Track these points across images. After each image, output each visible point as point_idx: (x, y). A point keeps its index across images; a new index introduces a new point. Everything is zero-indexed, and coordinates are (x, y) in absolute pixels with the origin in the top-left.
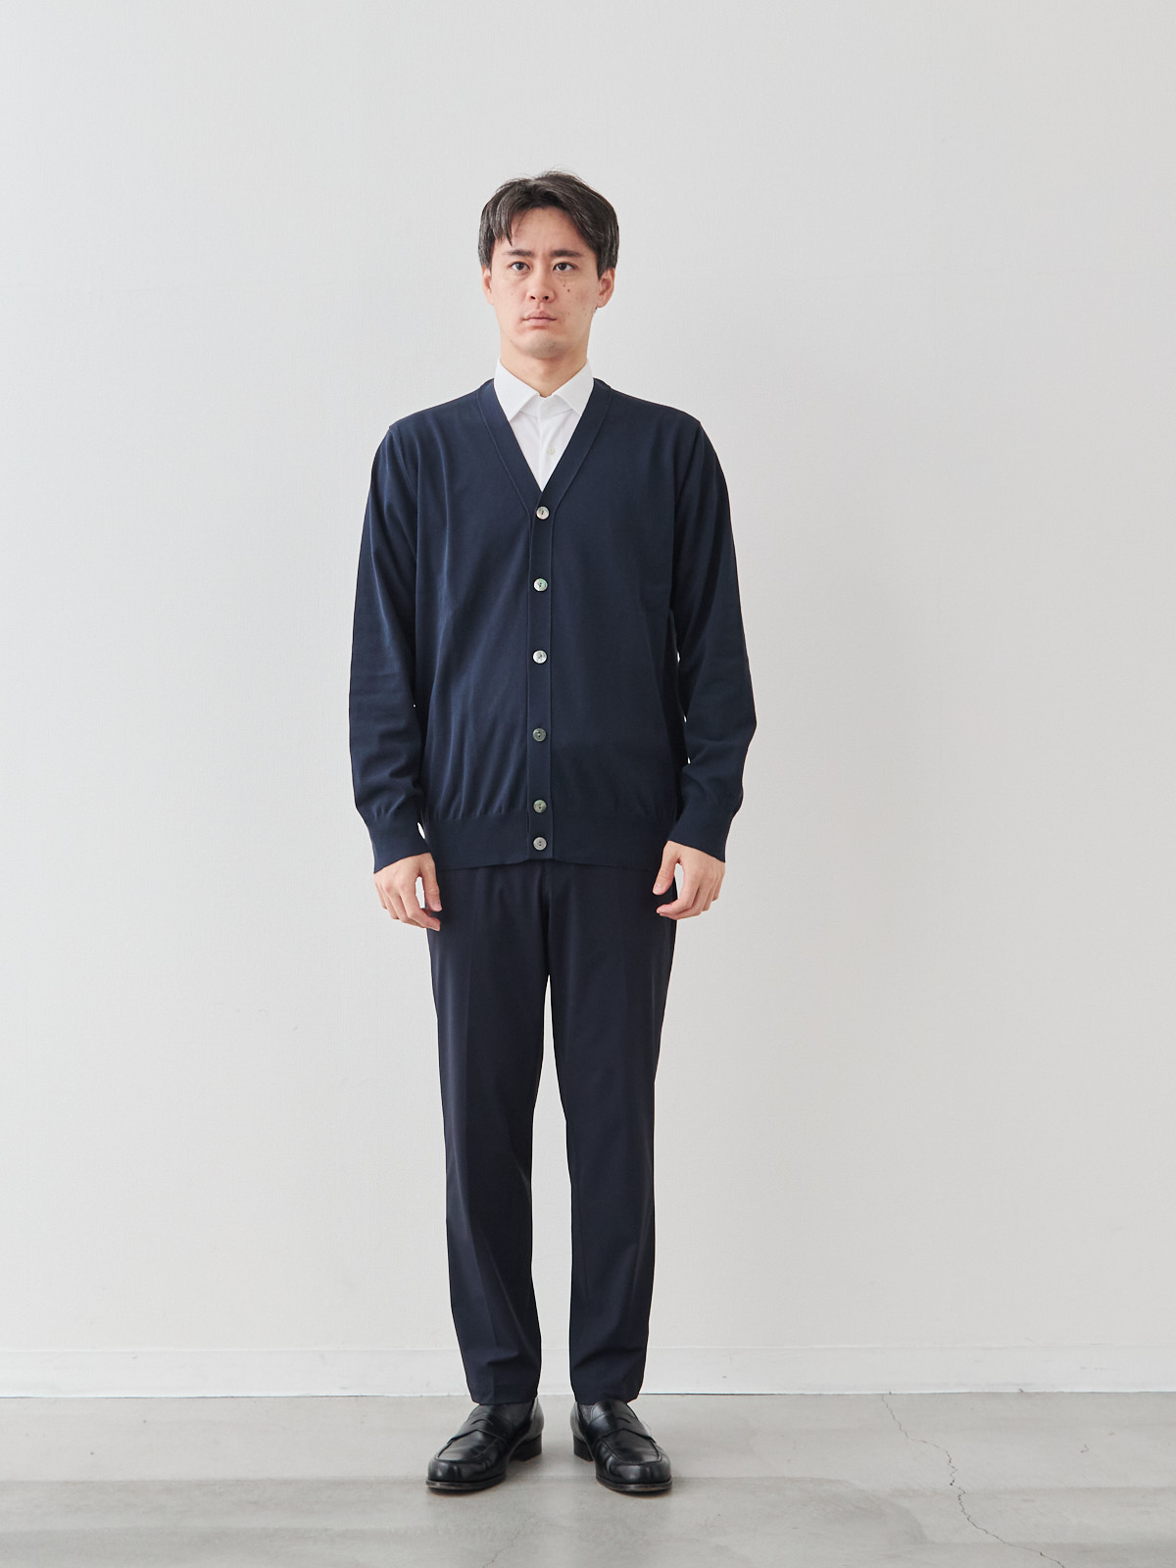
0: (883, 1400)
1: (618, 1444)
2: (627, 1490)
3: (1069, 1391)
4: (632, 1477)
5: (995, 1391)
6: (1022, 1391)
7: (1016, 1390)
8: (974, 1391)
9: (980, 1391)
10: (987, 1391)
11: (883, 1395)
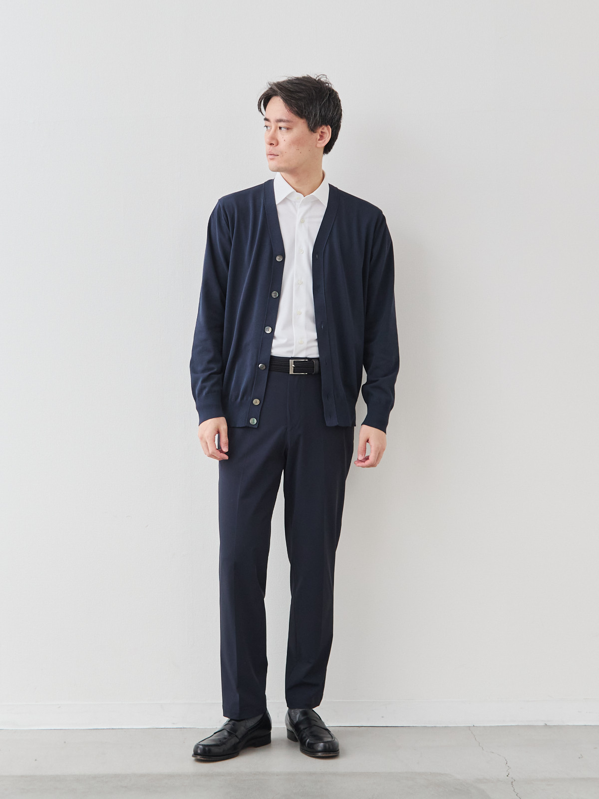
0: (469, 729)
1: (311, 733)
2: (317, 756)
4: (319, 749)
11: (469, 727)
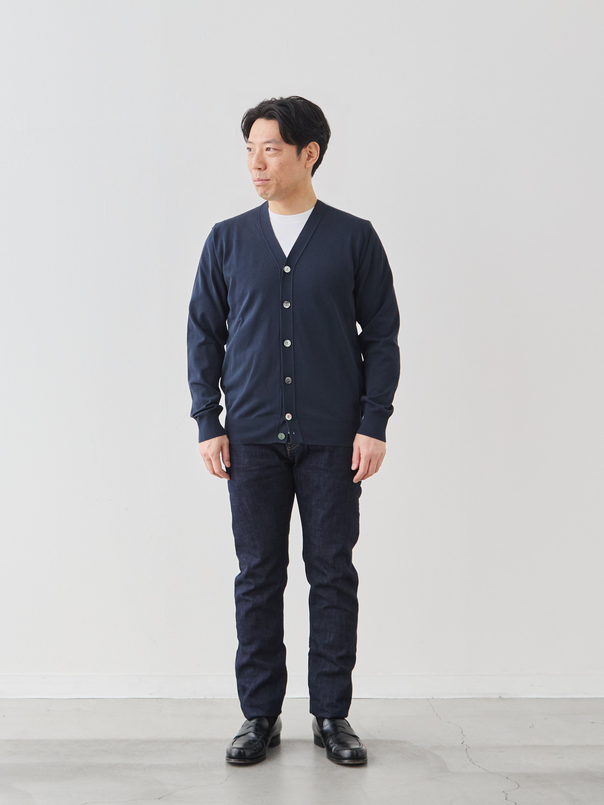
0: (428, 701)
3: (525, 697)
5: (486, 697)
6: (500, 697)
7: (497, 697)
8: (475, 697)
9: (479, 697)
10: (482, 697)
11: (428, 699)
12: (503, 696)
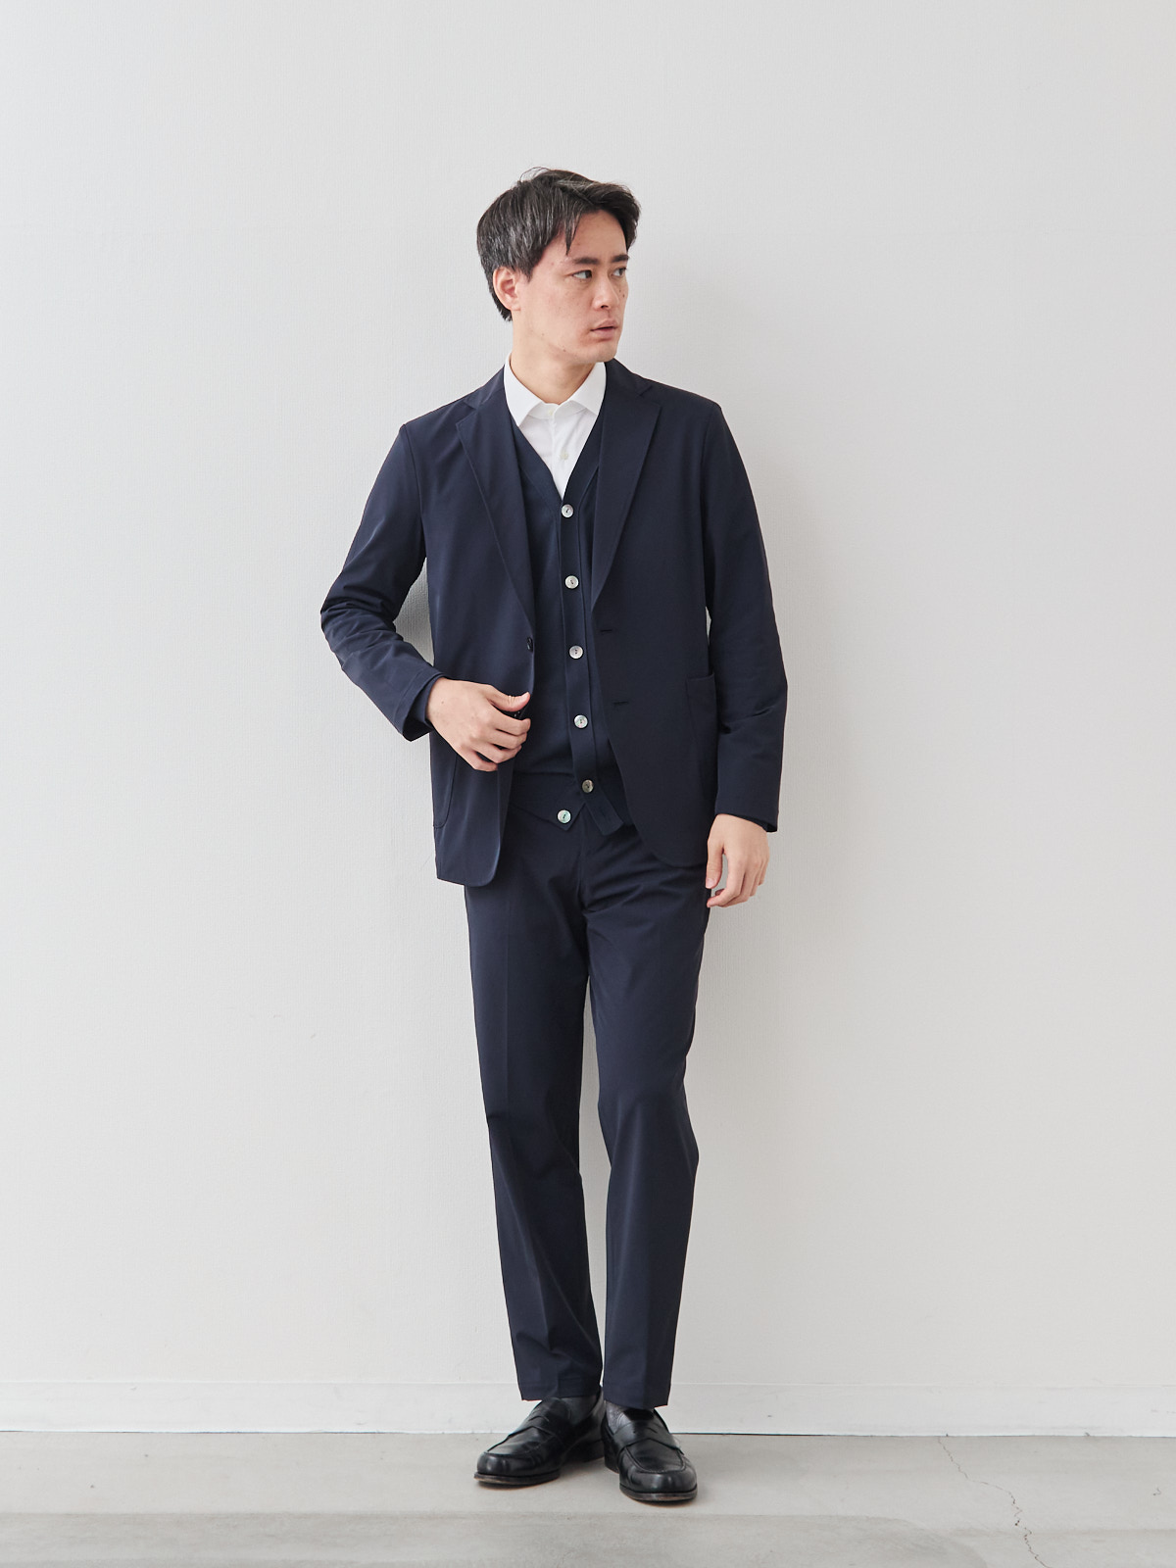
0: (939, 1442)
1: (641, 1452)
2: (648, 1499)
4: (655, 1486)
6: (1088, 1435)
7: (1081, 1433)
10: (1052, 1434)
11: (939, 1437)
12: (1091, 1435)
